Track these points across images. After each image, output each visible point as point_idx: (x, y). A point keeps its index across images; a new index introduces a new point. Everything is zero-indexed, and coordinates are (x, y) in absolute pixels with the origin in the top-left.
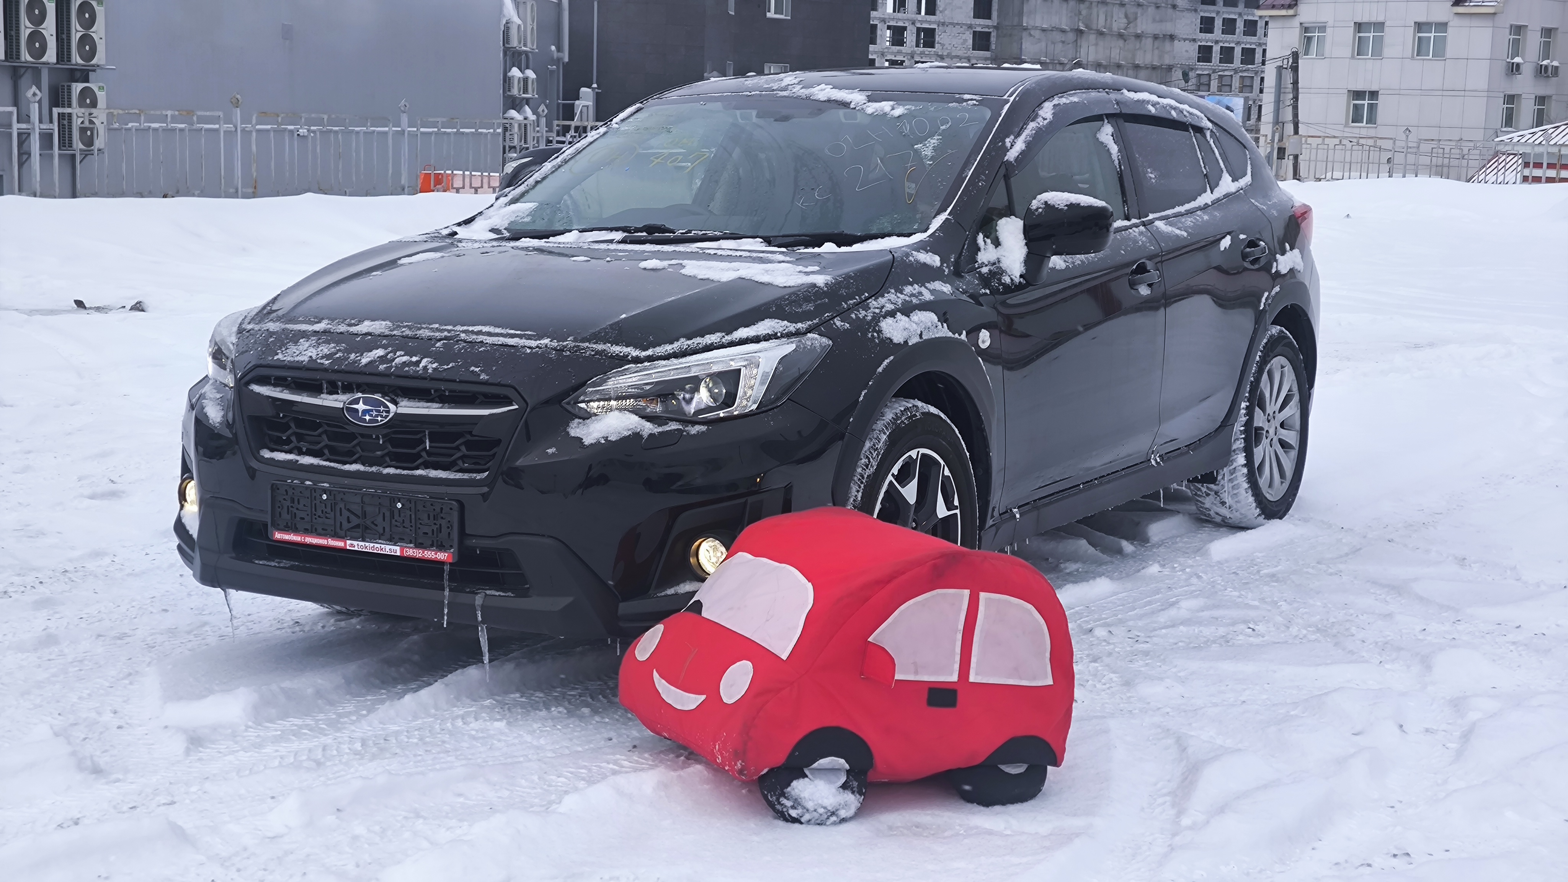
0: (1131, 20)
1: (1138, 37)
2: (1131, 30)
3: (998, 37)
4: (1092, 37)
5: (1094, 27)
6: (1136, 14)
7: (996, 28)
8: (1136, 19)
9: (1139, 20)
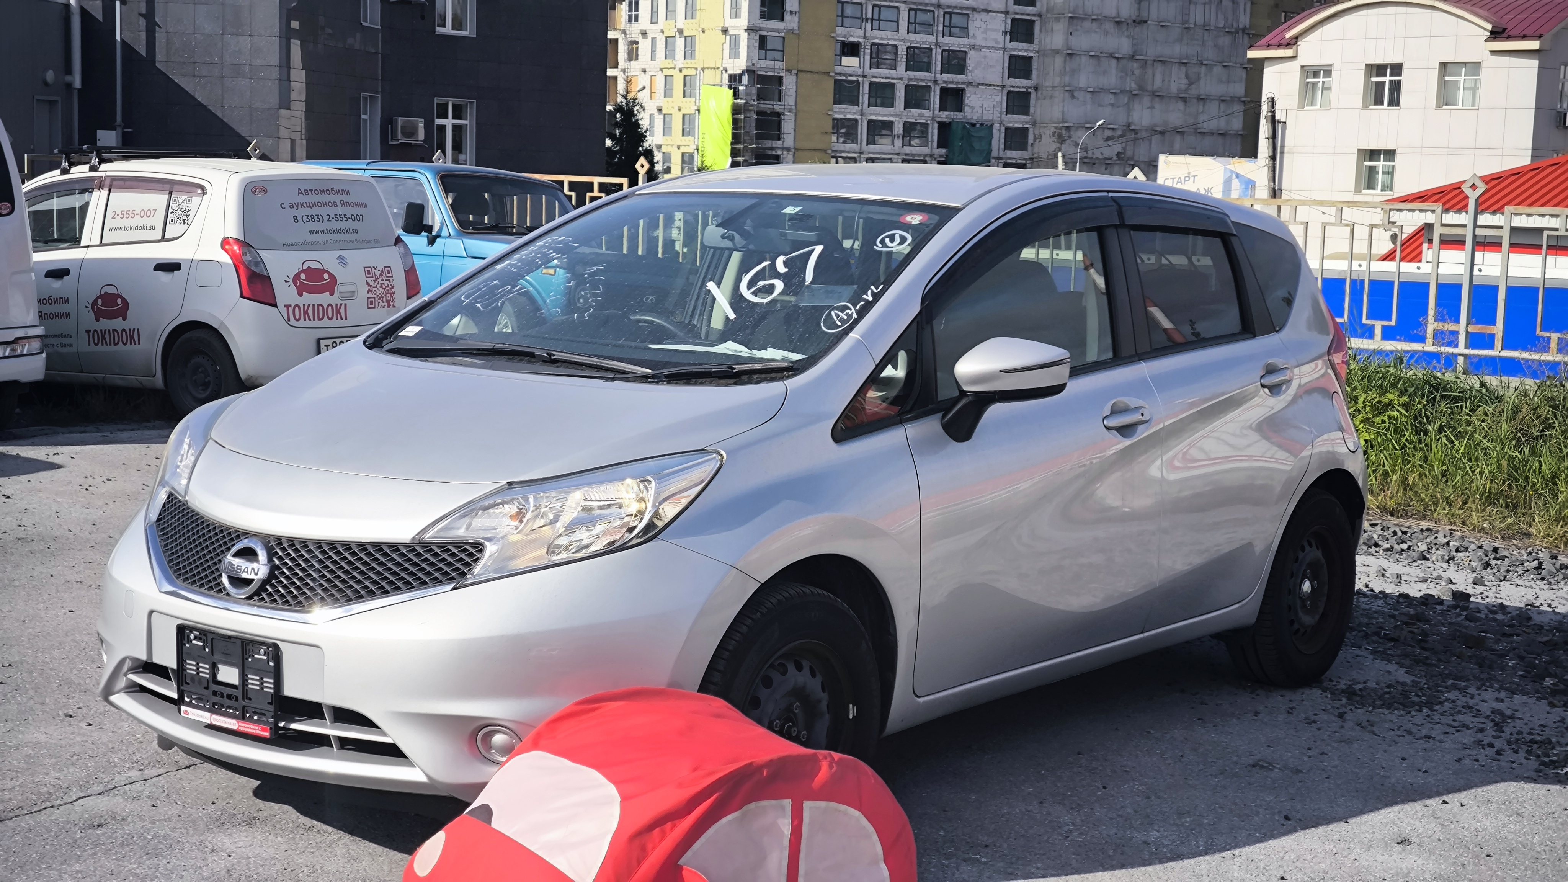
0: (1192, 81)
1: (1201, 99)
2: (1194, 91)
3: (1037, 99)
4: (1146, 100)
5: (1149, 88)
6: (1199, 74)
7: (1036, 89)
8: (1199, 78)
9: (1202, 82)
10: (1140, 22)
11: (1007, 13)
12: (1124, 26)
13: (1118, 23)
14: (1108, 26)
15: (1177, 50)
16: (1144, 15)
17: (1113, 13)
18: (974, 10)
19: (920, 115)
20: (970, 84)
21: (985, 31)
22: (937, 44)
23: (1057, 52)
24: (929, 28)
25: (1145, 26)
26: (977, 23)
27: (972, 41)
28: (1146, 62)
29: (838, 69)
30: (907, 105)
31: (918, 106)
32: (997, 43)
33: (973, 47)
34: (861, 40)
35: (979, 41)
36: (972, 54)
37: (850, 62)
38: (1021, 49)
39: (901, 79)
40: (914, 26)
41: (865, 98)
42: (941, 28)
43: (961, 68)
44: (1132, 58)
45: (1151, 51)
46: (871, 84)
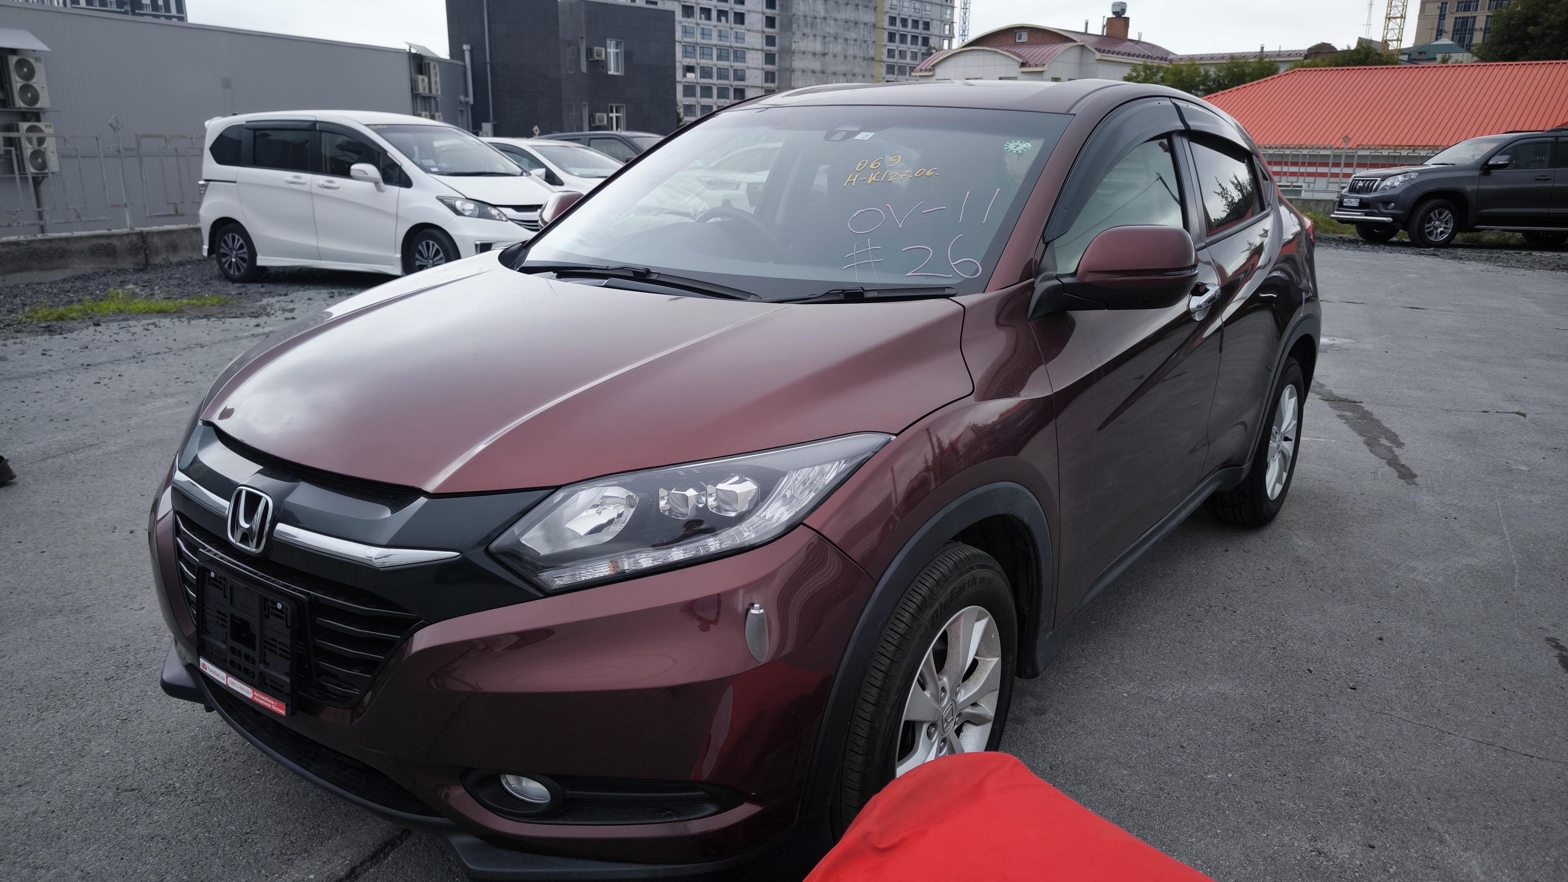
10: (824, 54)
11: (762, 50)
12: (817, 56)
13: (814, 54)
14: (810, 56)
15: (842, 68)
16: (826, 51)
17: (813, 50)
18: (748, 49)
19: (726, 102)
20: (748, 86)
21: (753, 59)
22: (732, 67)
23: (787, 70)
24: (727, 59)
25: (827, 56)
26: (749, 55)
27: (747, 65)
28: (828, 74)
29: (685, 79)
30: (718, 97)
31: (723, 97)
32: (758, 64)
33: (748, 68)
34: (695, 65)
35: (750, 65)
36: (747, 71)
37: (690, 76)
38: (770, 67)
39: (715, 84)
40: (719, 58)
41: (698, 94)
42: (732, 58)
43: (742, 79)
44: (823, 72)
45: (831, 68)
46: (701, 87)
